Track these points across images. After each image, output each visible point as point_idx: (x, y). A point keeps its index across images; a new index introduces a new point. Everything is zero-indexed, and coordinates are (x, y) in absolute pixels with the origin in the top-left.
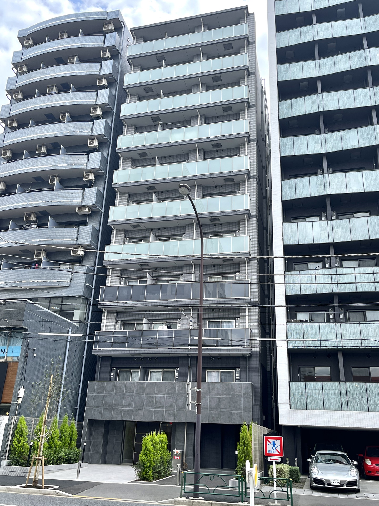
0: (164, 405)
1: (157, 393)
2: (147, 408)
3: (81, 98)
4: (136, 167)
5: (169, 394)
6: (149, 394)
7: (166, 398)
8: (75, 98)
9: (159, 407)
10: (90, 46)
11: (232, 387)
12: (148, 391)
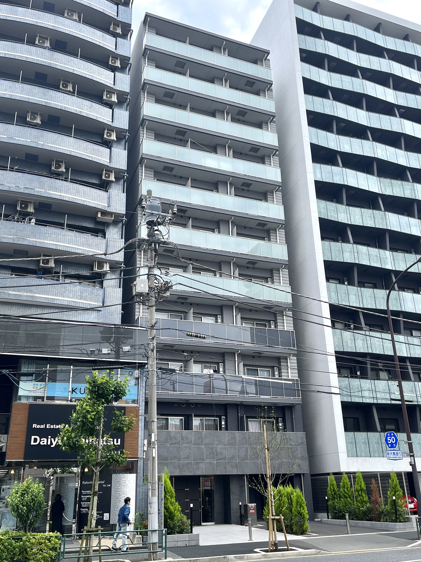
0: (226, 456)
2: (208, 461)
5: (229, 444)
6: (209, 444)
7: (228, 449)
9: (221, 459)
11: (289, 437)
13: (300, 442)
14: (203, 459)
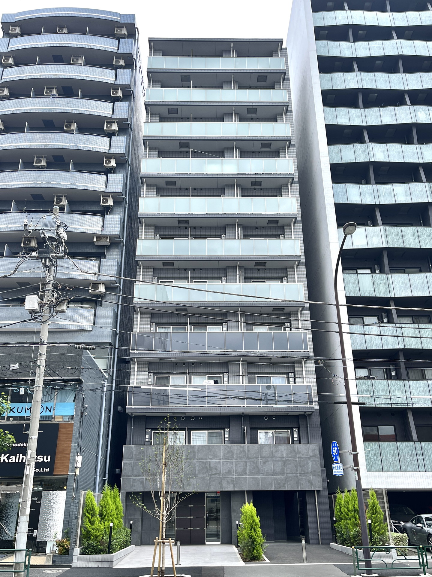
0: (221, 471)
1: (211, 458)
2: (200, 476)
3: (94, 108)
4: (161, 196)
5: (225, 459)
6: (202, 459)
7: (223, 464)
8: (86, 107)
9: (215, 474)
10: (102, 49)
11: (298, 449)
12: (200, 455)
13: (311, 454)
14: (195, 475)
